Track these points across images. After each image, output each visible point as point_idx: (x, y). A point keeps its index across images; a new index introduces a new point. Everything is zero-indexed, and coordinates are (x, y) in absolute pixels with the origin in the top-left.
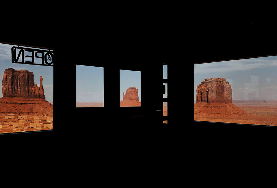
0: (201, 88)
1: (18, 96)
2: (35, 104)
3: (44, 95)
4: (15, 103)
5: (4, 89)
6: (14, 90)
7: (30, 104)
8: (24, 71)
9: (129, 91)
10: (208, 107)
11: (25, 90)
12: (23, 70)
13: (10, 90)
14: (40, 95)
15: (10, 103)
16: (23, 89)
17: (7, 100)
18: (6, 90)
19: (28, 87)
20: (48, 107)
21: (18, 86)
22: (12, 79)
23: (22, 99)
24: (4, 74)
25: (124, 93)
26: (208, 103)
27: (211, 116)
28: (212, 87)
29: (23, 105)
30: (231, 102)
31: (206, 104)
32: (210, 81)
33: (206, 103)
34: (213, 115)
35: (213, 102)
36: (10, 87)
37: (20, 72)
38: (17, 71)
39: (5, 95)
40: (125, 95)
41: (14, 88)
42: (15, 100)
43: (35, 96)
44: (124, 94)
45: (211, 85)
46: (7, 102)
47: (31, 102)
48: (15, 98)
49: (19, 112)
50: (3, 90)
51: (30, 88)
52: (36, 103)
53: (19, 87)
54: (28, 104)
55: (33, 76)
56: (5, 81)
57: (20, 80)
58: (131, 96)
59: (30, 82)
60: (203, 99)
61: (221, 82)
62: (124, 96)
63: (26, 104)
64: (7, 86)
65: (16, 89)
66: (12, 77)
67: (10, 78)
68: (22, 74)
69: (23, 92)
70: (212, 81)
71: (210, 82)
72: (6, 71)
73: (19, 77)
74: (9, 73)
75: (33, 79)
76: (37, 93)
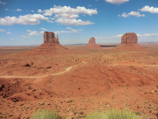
0: (123, 37)
1: (49, 42)
3: (59, 42)
8: (51, 32)
9: (91, 39)
16: (51, 40)
20: (60, 47)
23: (51, 43)
24: (44, 34)
30: (137, 43)
31: (126, 44)
34: (129, 49)
35: (129, 43)
38: (48, 32)
44: (89, 41)
45: (128, 36)
46: (46, 45)
49: (50, 49)
50: (44, 40)
51: (54, 39)
56: (44, 37)
57: (50, 36)
59: (53, 36)
60: (124, 42)
61: (132, 34)
66: (47, 35)
76: (56, 41)
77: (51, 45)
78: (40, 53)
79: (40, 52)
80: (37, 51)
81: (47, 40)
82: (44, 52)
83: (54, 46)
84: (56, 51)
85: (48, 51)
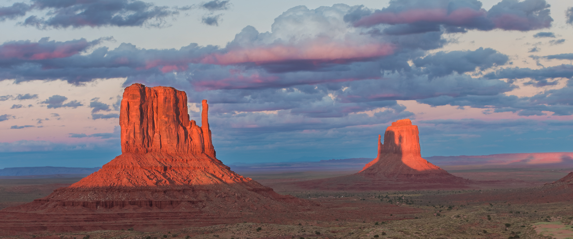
1: (156, 151)
2: (194, 168)
3: (212, 147)
4: (152, 168)
6: (145, 135)
7: (183, 168)
8: (165, 89)
11: (169, 136)
12: (164, 86)
13: (138, 135)
14: (203, 148)
15: (142, 167)
16: (165, 133)
17: (132, 160)
18: (128, 138)
19: (177, 127)
21: (154, 126)
22: (141, 109)
29: (169, 171)
36: (137, 127)
37: (157, 92)
38: (150, 90)
39: (127, 148)
40: (383, 143)
41: (145, 132)
42: (151, 160)
43: (191, 150)
46: (134, 165)
48: (149, 156)
51: (182, 131)
52: (198, 166)
53: (157, 128)
54: (179, 168)
55: (186, 100)
56: (126, 116)
57: (157, 112)
59: (181, 113)
63: (175, 168)
64: (130, 128)
65: (150, 132)
66: (141, 105)
67: (137, 106)
68: (161, 98)
69: (165, 141)
73: (155, 104)
74: (135, 96)
76: (196, 141)
77: (166, 169)
79: (101, 210)
80: (85, 205)
82: (129, 210)
84: (201, 201)
85: (154, 203)
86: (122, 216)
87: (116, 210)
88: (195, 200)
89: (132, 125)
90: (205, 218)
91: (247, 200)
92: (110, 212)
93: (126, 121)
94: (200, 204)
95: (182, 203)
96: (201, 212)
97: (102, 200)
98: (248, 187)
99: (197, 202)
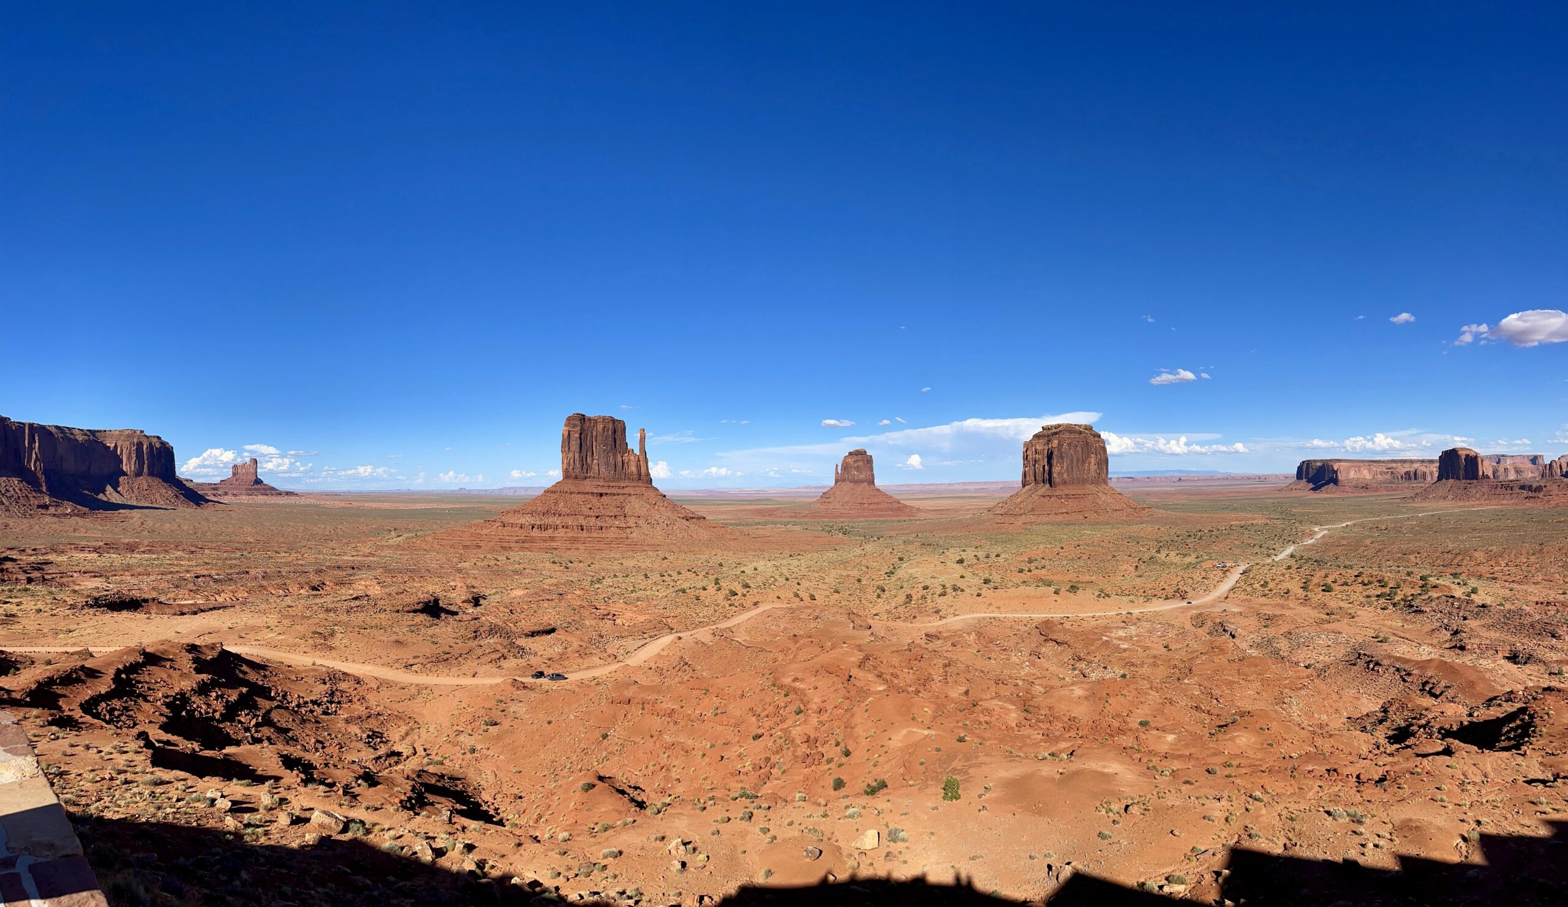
0: (1034, 448)
1: (594, 477)
2: (630, 495)
3: (648, 474)
4: (588, 493)
5: (565, 461)
6: (584, 462)
7: (618, 494)
8: (604, 419)
9: (849, 460)
10: (1050, 497)
11: (607, 464)
12: (602, 415)
13: (577, 463)
14: (640, 475)
15: (579, 493)
16: (603, 461)
17: (570, 486)
18: (569, 464)
19: (615, 455)
20: (658, 504)
21: (593, 454)
22: (581, 439)
23: (602, 483)
24: (564, 428)
25: (837, 466)
26: (1051, 486)
27: (1060, 518)
28: (1060, 445)
29: (604, 497)
30: (1106, 483)
31: (1048, 489)
32: (1054, 430)
33: (1048, 485)
34: (1066, 516)
35: (1065, 483)
36: (577, 455)
37: (596, 421)
38: (590, 419)
39: (567, 475)
40: (840, 472)
41: (584, 459)
42: (588, 486)
43: (628, 477)
44: (837, 469)
45: (1057, 441)
46: (572, 490)
47: (621, 491)
48: (587, 482)
49: (597, 515)
50: (563, 463)
51: (619, 459)
52: (632, 493)
53: (596, 456)
54: (615, 495)
55: (625, 429)
56: (567, 444)
57: (596, 441)
58: (855, 473)
59: (618, 442)
60: (1039, 478)
61: (1081, 433)
62: (837, 473)
63: (611, 494)
64: (571, 455)
65: (589, 460)
66: (581, 434)
67: (577, 435)
68: (600, 427)
69: (603, 469)
70: (1061, 431)
71: (1056, 433)
72: (569, 419)
73: (594, 433)
74: (574, 426)
75: (625, 436)
76: (633, 469)
77: (601, 495)
78: (533, 540)
79: (536, 533)
80: (522, 527)
81: (583, 461)
82: (561, 533)
83: (621, 498)
84: (630, 528)
85: (585, 527)
86: (552, 539)
87: (550, 532)
88: (624, 525)
89: (572, 453)
90: (629, 545)
91: (675, 528)
92: (544, 535)
93: (567, 449)
94: (629, 530)
95: (612, 529)
96: (627, 538)
97: (538, 523)
98: (679, 515)
99: (626, 528)
